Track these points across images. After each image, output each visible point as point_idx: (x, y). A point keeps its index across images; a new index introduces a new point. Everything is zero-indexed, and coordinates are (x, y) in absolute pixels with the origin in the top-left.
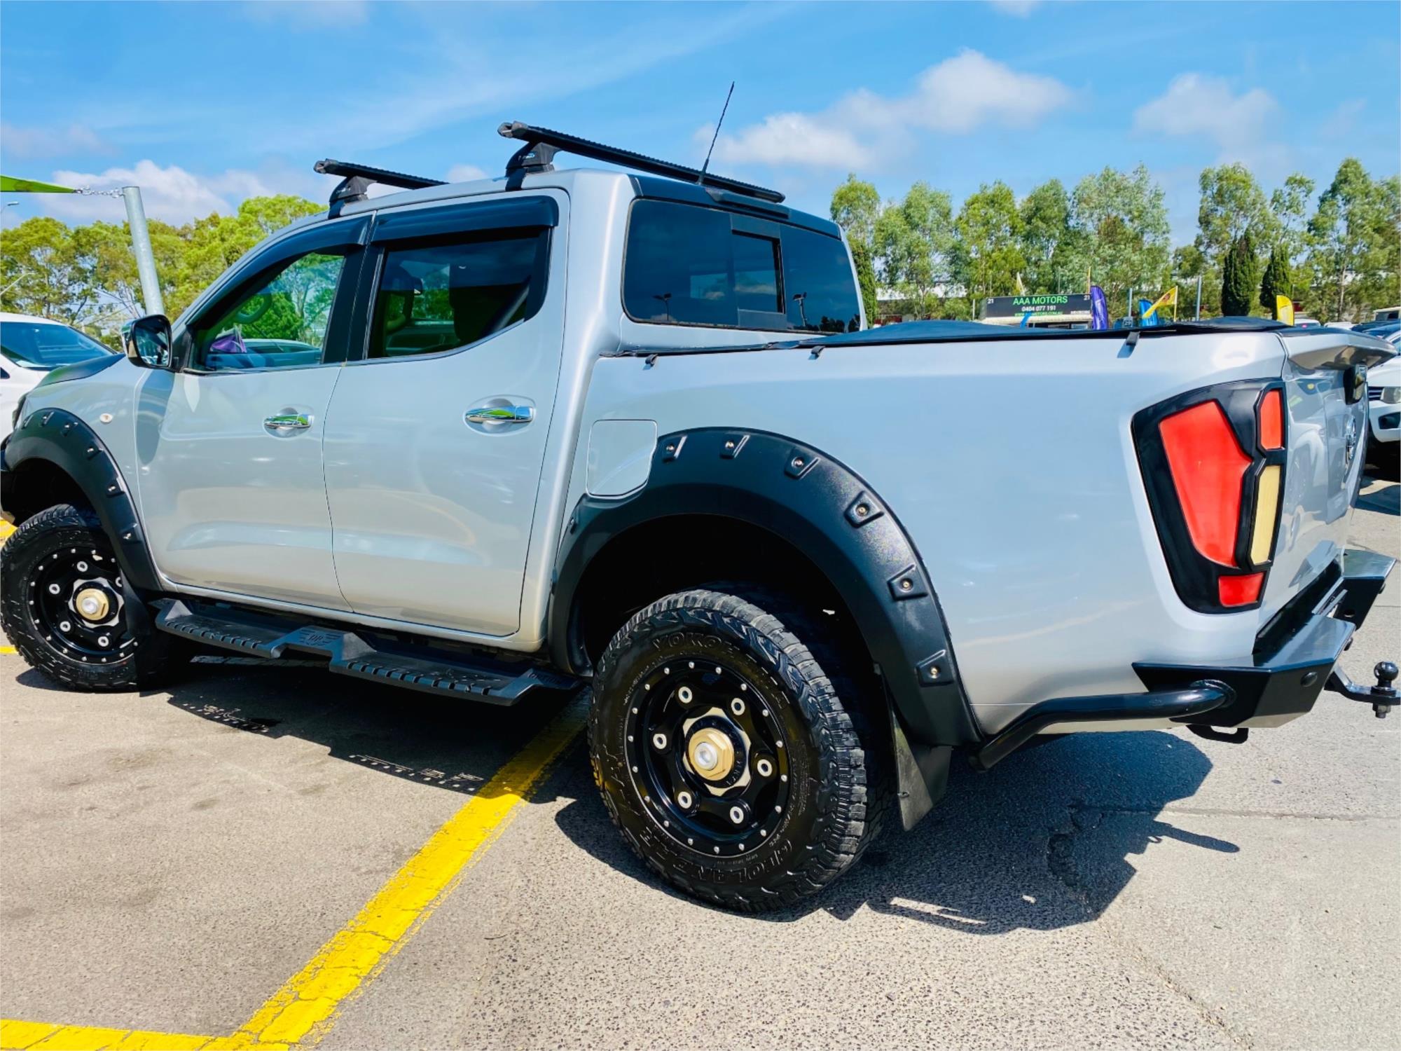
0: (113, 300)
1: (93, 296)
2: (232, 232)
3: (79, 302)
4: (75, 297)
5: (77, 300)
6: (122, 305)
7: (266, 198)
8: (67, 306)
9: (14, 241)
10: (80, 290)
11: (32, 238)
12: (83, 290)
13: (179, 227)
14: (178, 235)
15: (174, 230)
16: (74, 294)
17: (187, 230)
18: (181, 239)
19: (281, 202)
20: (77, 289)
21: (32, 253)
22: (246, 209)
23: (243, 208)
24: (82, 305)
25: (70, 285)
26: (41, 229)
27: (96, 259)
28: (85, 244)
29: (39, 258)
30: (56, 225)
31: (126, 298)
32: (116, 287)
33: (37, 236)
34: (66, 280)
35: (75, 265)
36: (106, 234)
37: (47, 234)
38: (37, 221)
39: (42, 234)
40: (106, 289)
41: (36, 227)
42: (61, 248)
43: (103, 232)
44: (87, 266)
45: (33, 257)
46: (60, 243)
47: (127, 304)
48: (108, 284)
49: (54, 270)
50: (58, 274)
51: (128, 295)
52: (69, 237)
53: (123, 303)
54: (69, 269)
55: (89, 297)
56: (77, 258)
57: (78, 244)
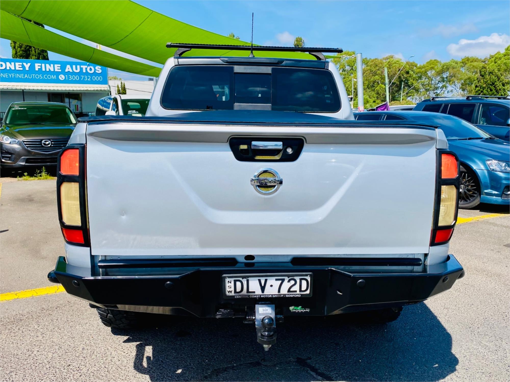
0: (453, 89)
1: (446, 87)
2: (500, 59)
3: (441, 90)
4: (440, 88)
5: (440, 89)
6: (455, 90)
8: (436, 91)
9: (422, 69)
10: (442, 85)
11: (428, 67)
12: (443, 85)
13: (483, 59)
14: (482, 62)
15: (481, 60)
16: (439, 87)
17: (486, 60)
20: (440, 85)
21: (427, 73)
23: (507, 49)
24: (442, 90)
25: (439, 83)
26: (432, 64)
27: (449, 73)
28: (445, 68)
29: (429, 74)
30: (438, 62)
31: (457, 87)
32: (454, 84)
33: (430, 66)
34: (437, 82)
35: (441, 76)
36: (454, 64)
37: (434, 65)
38: (431, 61)
39: (432, 66)
40: (450, 84)
41: (430, 63)
42: (438, 70)
43: (452, 63)
44: (445, 76)
45: (428, 74)
46: (437, 68)
47: (457, 90)
48: (451, 82)
49: (434, 78)
50: (435, 80)
51: (458, 86)
52: (441, 66)
53: (456, 89)
54: (439, 78)
55: (444, 88)
56: (442, 73)
57: (443, 68)
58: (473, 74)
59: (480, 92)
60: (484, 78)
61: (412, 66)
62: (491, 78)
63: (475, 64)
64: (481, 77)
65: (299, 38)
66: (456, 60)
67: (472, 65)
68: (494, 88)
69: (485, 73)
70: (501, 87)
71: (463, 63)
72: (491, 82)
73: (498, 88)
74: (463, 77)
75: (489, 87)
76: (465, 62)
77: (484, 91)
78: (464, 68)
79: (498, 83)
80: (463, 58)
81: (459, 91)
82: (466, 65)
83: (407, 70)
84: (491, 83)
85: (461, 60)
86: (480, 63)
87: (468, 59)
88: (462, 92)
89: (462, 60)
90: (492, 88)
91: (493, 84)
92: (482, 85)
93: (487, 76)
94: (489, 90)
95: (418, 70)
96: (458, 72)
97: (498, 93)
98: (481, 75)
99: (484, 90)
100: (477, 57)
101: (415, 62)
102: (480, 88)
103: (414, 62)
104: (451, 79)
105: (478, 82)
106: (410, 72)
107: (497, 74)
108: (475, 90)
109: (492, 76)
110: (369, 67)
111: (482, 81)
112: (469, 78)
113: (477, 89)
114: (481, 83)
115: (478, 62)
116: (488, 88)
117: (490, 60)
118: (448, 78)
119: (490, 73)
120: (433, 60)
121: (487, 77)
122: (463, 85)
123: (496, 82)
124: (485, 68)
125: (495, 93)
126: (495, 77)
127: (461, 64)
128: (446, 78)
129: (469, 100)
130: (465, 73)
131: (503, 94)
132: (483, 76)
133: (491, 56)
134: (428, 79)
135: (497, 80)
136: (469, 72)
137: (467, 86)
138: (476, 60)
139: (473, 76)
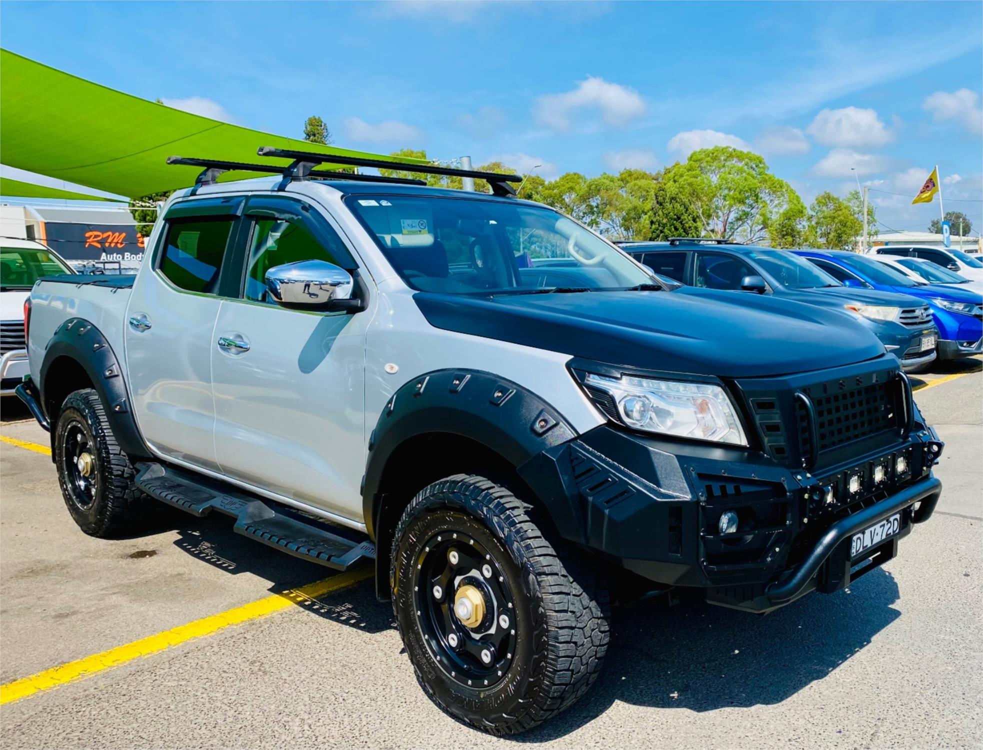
0: (608, 226)
1: (597, 223)
6: (613, 229)
7: (707, 149)
9: (553, 190)
10: (590, 220)
11: (564, 188)
12: (592, 220)
13: (654, 174)
14: (653, 179)
15: (651, 176)
17: (659, 176)
18: (655, 182)
19: (717, 151)
20: (587, 219)
21: (563, 197)
22: (692, 159)
23: (691, 157)
25: (584, 217)
26: (571, 181)
27: (600, 199)
28: (594, 189)
29: (567, 200)
30: (579, 177)
31: (616, 224)
32: (610, 217)
33: (568, 186)
34: (581, 214)
35: (588, 203)
36: (607, 182)
37: (574, 184)
38: (569, 175)
39: (571, 184)
40: (605, 219)
41: (567, 179)
42: (581, 193)
43: (605, 181)
44: (594, 204)
45: (564, 199)
46: (580, 190)
47: (616, 228)
48: (605, 215)
49: (575, 208)
50: (577, 210)
51: (618, 222)
52: (585, 186)
53: (614, 227)
54: (584, 206)
55: (594, 225)
56: (589, 199)
57: (590, 189)
58: (639, 201)
59: (658, 232)
60: (663, 208)
61: (535, 185)
62: (674, 208)
63: (642, 183)
64: (658, 206)
65: (315, 119)
66: (611, 175)
67: (638, 185)
68: (680, 224)
69: (664, 199)
70: (691, 223)
71: (622, 180)
72: (675, 215)
73: (687, 225)
74: (625, 205)
75: (673, 224)
76: (627, 178)
77: (666, 230)
78: (624, 189)
79: (686, 217)
80: (622, 172)
81: (620, 230)
82: (628, 184)
83: (529, 192)
84: (675, 217)
85: (619, 174)
86: (649, 182)
87: (630, 174)
88: (625, 233)
89: (621, 174)
90: (678, 225)
91: (679, 218)
92: (661, 219)
93: (668, 204)
94: (673, 229)
95: (547, 191)
96: (615, 196)
97: (688, 234)
98: (658, 202)
99: (664, 228)
100: (644, 170)
101: (540, 176)
102: (659, 225)
103: (538, 177)
104: (606, 209)
105: (655, 214)
106: (534, 196)
107: (683, 201)
108: (651, 228)
109: (677, 204)
110: (456, 184)
111: (660, 213)
112: (635, 208)
113: (654, 227)
114: (659, 216)
115: (646, 179)
116: (670, 226)
117: (666, 177)
118: (600, 207)
119: (673, 198)
120: (572, 173)
121: (668, 206)
122: (625, 221)
123: (682, 214)
124: (663, 190)
125: (684, 234)
126: (680, 206)
127: (620, 182)
128: (597, 207)
129: (676, 246)
130: (626, 199)
131: (695, 235)
132: (661, 204)
133: (667, 170)
134: (566, 208)
135: (683, 211)
136: (633, 197)
137: (632, 221)
138: (644, 176)
139: (640, 203)
